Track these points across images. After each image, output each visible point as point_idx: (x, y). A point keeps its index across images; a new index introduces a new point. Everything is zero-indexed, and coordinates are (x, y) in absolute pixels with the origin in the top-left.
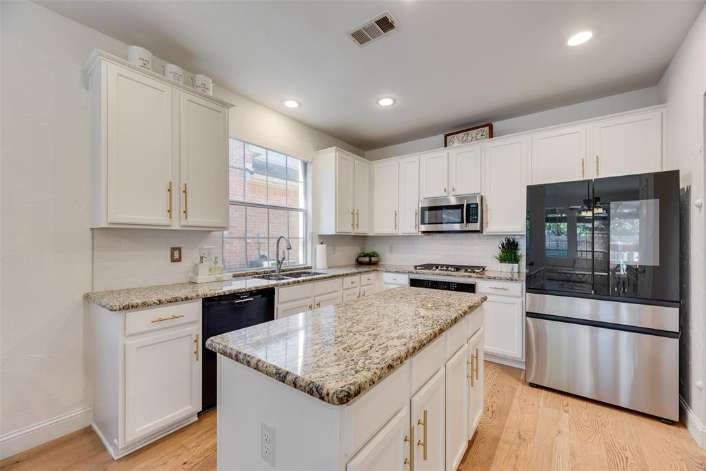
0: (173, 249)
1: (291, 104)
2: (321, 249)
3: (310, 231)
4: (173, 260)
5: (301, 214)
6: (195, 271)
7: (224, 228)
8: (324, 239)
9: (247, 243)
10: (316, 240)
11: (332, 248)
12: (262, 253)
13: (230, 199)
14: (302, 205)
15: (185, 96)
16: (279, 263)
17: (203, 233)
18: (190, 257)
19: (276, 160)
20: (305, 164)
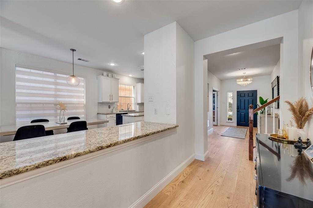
0: (109, 106)
1: (131, 76)
2: (138, 106)
3: (135, 102)
4: (109, 108)
5: (133, 98)
6: (113, 110)
7: (118, 102)
8: (138, 104)
9: (117, 105)
10: (137, 104)
11: (140, 106)
12: (122, 108)
13: (119, 96)
14: (133, 96)
15: (112, 79)
16: (128, 109)
17: (113, 103)
18: (112, 108)
19: (127, 87)
20: (134, 87)
